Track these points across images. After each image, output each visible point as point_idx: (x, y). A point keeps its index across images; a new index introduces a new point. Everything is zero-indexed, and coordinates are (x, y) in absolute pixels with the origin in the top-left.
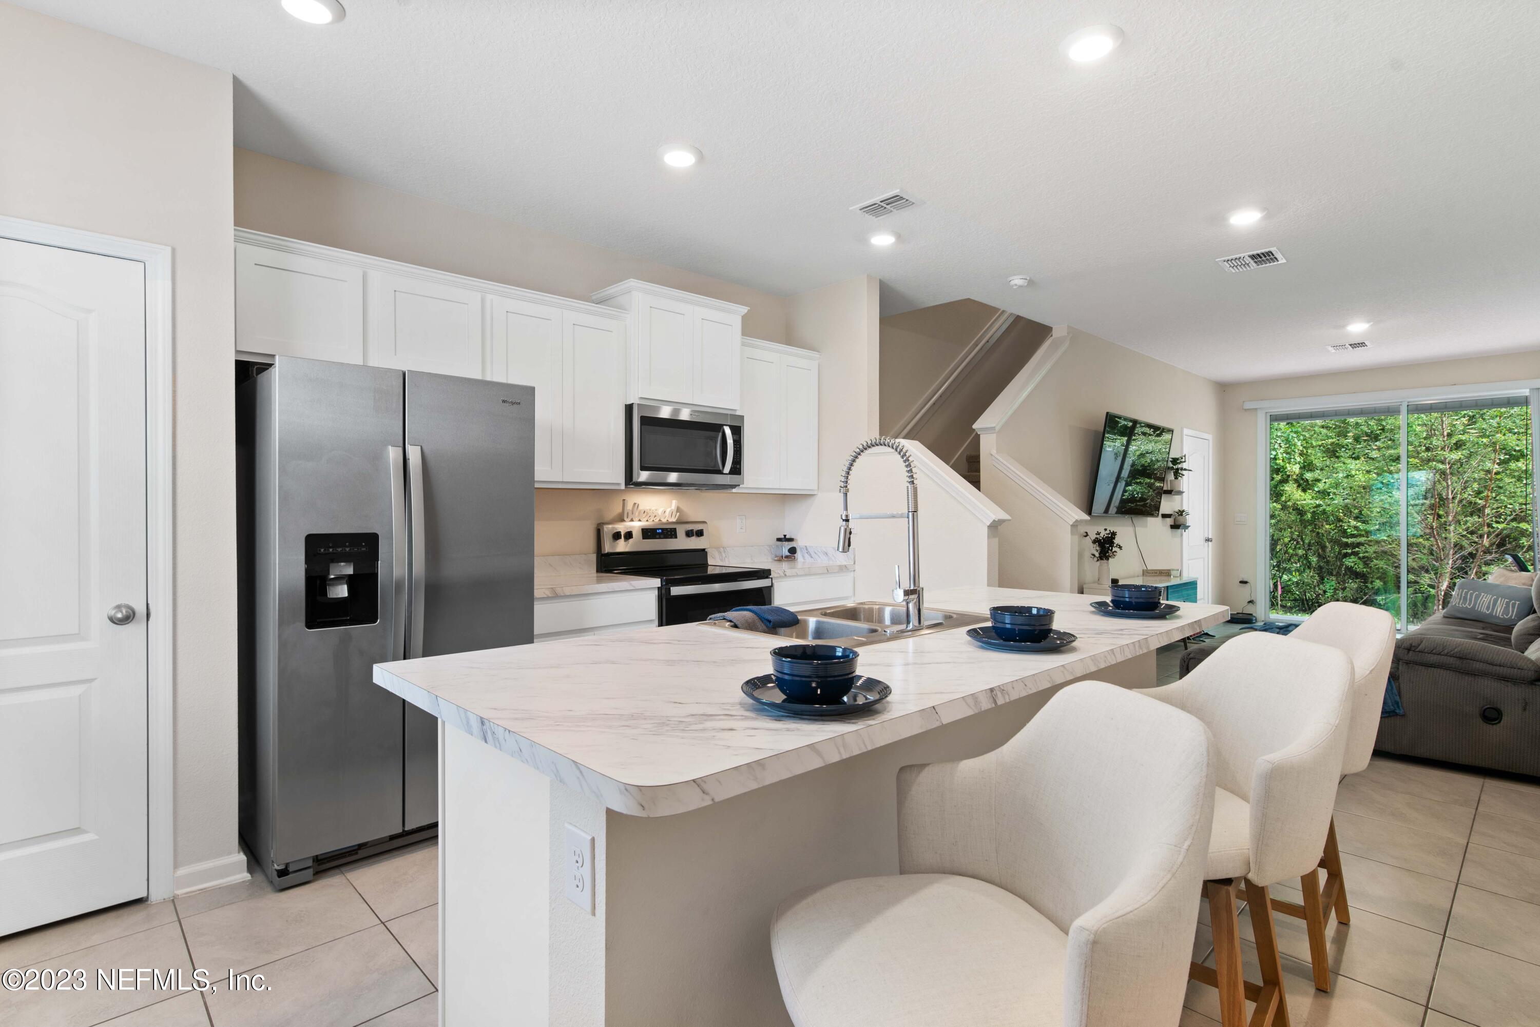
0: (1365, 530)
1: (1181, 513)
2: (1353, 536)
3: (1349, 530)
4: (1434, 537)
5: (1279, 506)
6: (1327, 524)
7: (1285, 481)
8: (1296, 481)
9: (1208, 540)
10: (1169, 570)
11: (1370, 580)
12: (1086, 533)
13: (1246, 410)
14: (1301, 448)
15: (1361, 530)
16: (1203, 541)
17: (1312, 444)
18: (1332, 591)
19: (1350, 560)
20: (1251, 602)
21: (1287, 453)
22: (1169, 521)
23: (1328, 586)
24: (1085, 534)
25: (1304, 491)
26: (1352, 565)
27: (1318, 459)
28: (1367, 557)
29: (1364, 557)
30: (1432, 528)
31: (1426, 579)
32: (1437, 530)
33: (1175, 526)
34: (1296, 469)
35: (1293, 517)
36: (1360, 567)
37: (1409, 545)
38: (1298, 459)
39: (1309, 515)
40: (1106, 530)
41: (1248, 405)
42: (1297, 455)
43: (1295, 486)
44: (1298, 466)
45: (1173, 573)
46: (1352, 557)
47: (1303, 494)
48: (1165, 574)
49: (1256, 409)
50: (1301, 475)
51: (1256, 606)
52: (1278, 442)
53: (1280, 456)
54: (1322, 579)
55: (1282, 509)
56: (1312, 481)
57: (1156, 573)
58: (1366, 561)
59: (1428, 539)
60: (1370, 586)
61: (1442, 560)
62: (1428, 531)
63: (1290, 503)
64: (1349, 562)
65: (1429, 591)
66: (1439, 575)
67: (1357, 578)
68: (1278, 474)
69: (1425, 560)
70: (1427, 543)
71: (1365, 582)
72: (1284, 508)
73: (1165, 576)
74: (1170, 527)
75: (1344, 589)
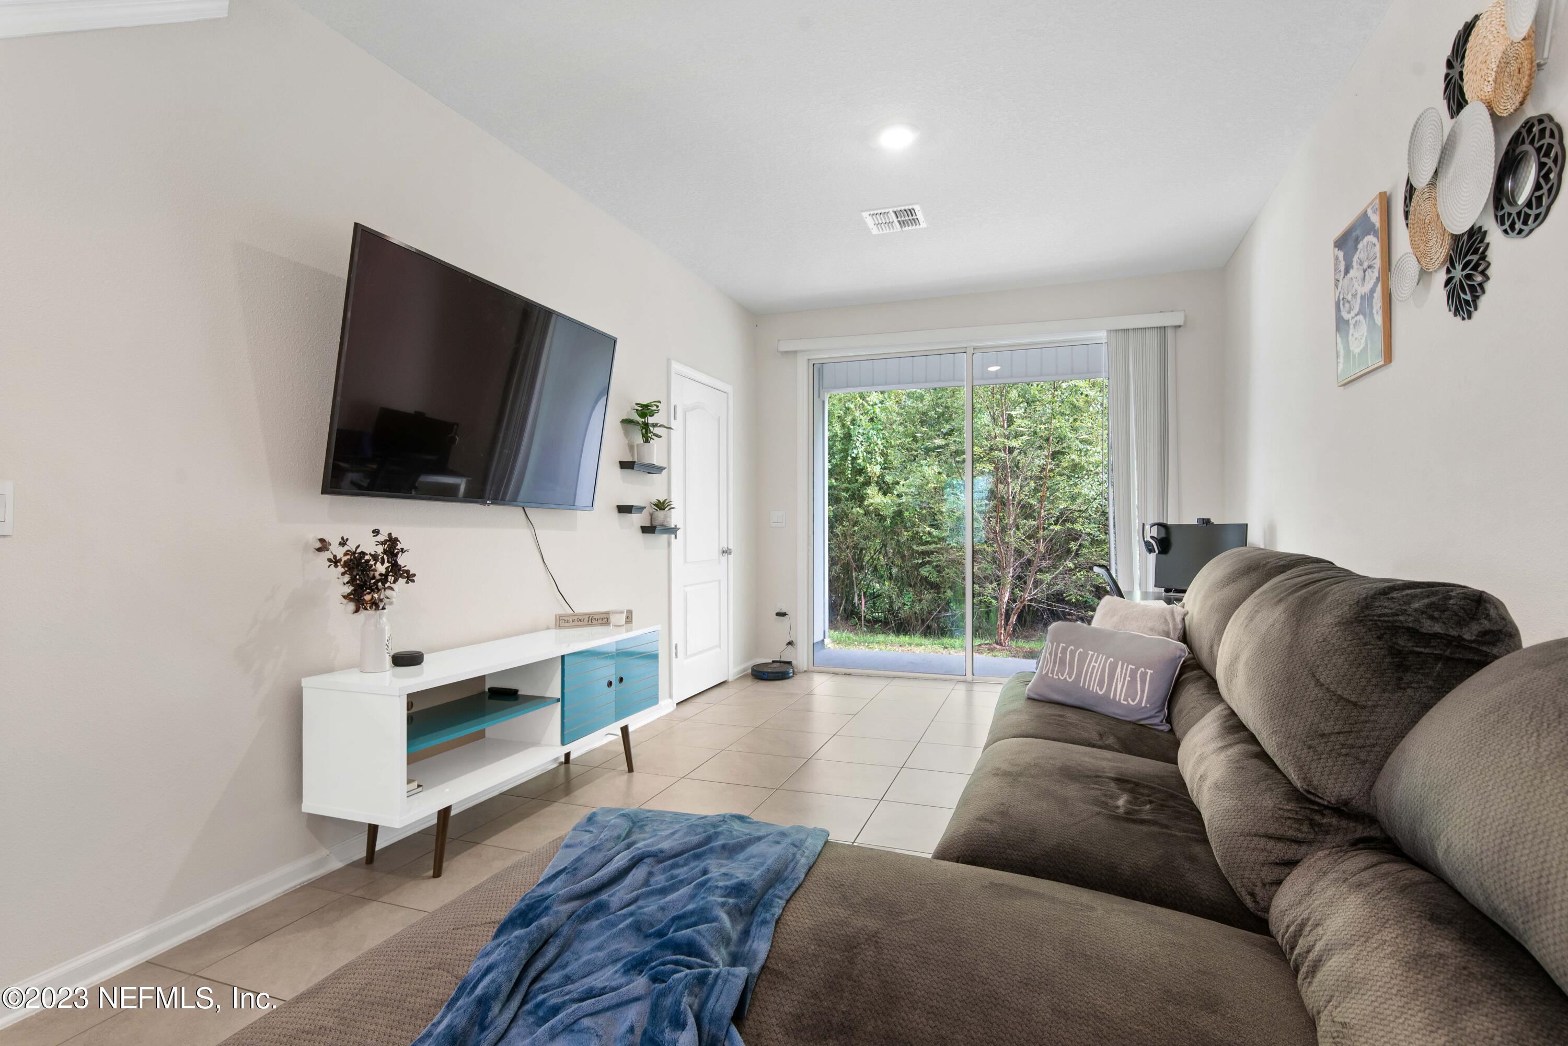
0: (937, 537)
1: (661, 506)
2: (928, 543)
3: (924, 537)
4: (997, 542)
5: (862, 511)
6: (906, 531)
7: (867, 483)
8: (877, 483)
9: (726, 552)
10: (608, 613)
11: (942, 590)
12: (322, 541)
13: (782, 353)
14: (881, 447)
15: (934, 537)
16: (715, 553)
17: (891, 443)
18: (909, 604)
19: (926, 569)
20: (790, 643)
21: (868, 453)
22: (638, 520)
23: (906, 599)
24: (318, 545)
25: (885, 494)
26: (927, 574)
27: (896, 458)
28: (940, 566)
29: (937, 566)
30: (995, 532)
31: (990, 588)
32: (998, 535)
33: (648, 530)
34: (877, 470)
35: (875, 524)
36: (934, 577)
37: (974, 552)
38: (879, 459)
39: (889, 521)
40: (376, 532)
41: (785, 346)
42: (878, 454)
43: (877, 488)
44: (878, 467)
45: (613, 619)
46: (927, 566)
47: (883, 498)
48: (600, 621)
49: (796, 352)
50: (881, 477)
51: (796, 649)
52: (860, 439)
53: (861, 455)
54: (901, 591)
55: (865, 514)
56: (892, 484)
57: (581, 620)
58: (939, 569)
59: (991, 545)
60: (942, 596)
61: (1004, 569)
62: (992, 536)
63: (871, 508)
64: (924, 571)
65: (991, 602)
66: (1001, 586)
67: (932, 589)
68: (860, 476)
69: (991, 569)
70: (989, 549)
71: (938, 593)
72: (867, 513)
73: (601, 624)
74: (640, 530)
75: (920, 600)
